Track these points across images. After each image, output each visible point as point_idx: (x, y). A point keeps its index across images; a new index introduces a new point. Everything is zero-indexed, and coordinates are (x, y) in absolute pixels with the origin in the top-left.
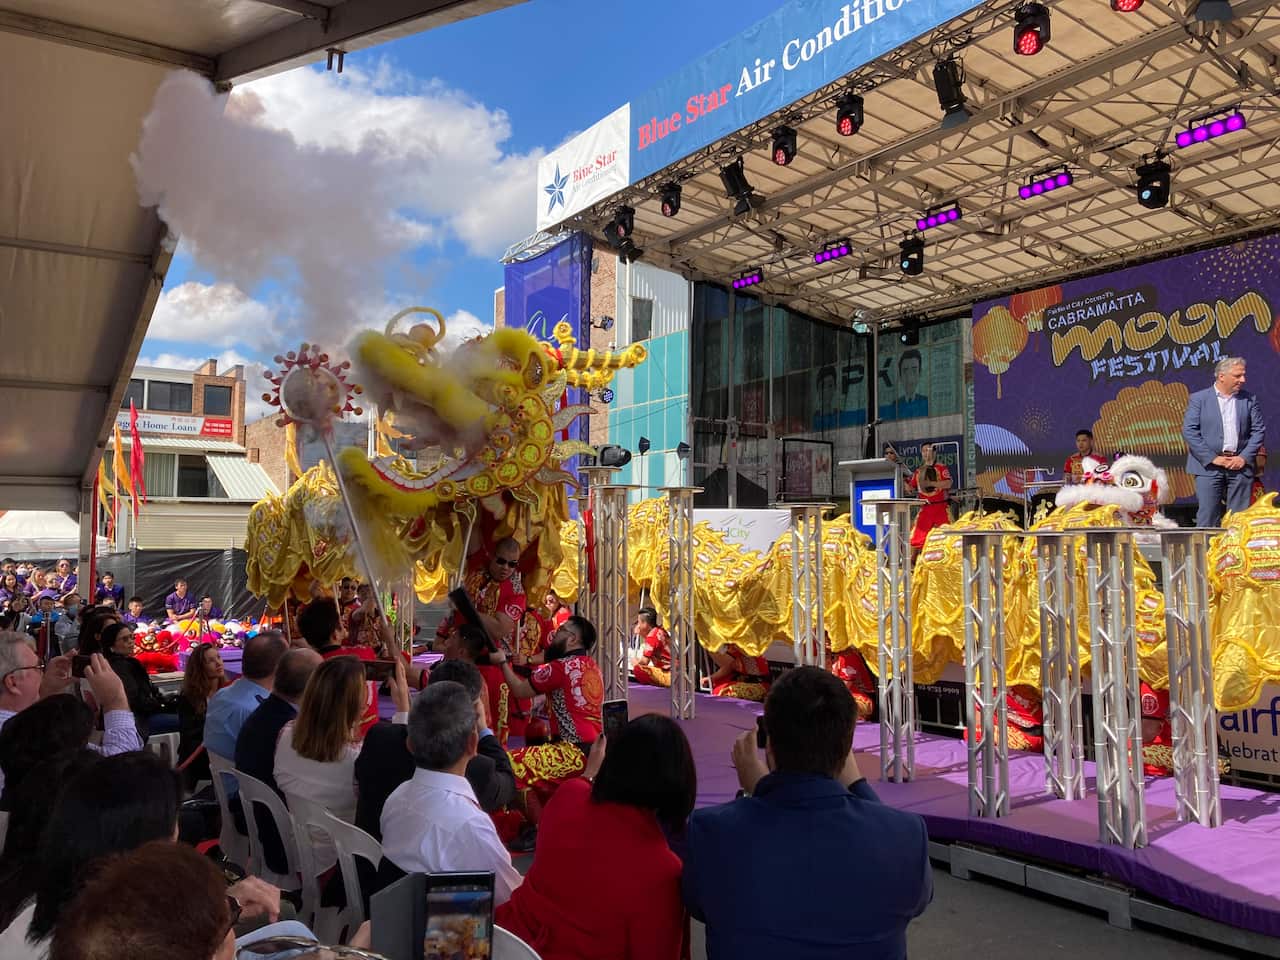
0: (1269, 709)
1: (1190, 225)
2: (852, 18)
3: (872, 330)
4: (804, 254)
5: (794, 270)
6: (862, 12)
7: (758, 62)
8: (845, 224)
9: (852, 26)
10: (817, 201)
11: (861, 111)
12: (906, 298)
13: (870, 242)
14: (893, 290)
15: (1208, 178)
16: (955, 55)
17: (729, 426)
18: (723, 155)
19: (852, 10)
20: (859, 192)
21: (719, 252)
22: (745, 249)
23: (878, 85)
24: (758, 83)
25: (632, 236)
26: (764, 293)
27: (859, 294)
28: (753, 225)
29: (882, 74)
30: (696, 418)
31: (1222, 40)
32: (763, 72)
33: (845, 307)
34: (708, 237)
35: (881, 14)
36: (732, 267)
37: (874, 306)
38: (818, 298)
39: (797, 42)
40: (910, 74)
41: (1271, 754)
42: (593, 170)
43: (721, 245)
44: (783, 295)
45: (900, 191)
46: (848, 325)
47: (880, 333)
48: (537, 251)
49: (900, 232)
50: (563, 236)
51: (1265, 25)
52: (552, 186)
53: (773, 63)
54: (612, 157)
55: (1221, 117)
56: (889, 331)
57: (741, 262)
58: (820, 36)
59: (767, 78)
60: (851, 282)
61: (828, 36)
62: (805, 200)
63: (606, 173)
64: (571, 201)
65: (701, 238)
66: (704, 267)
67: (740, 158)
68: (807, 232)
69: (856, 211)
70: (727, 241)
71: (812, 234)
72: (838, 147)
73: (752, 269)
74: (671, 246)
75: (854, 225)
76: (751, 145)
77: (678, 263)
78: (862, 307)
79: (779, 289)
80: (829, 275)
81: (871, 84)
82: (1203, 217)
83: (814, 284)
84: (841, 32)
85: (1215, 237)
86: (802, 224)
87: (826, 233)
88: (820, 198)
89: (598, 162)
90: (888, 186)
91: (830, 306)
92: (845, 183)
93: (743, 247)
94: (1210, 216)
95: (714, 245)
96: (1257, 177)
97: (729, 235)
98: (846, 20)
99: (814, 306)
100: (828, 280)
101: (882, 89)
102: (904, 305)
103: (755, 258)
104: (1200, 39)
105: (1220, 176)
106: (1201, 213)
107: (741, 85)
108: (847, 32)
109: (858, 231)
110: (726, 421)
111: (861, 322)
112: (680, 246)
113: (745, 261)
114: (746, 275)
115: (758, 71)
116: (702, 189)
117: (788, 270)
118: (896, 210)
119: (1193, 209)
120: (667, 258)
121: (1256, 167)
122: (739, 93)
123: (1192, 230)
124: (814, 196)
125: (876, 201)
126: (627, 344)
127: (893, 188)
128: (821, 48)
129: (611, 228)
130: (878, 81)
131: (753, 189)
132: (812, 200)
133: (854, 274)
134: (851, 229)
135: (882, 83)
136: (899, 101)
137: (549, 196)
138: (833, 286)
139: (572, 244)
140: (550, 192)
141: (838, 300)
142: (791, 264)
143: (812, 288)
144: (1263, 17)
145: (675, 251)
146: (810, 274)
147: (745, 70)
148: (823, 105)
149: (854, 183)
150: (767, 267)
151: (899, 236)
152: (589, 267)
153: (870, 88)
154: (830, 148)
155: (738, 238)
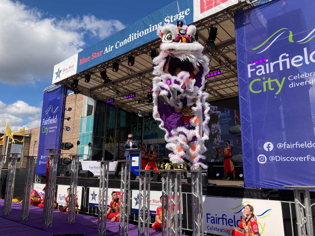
0: (222, 217)
1: (212, 96)
2: (131, 37)
3: (142, 116)
4: (125, 96)
5: (123, 100)
6: (134, 36)
7: (109, 46)
8: (135, 89)
9: (131, 39)
10: (127, 83)
11: (134, 61)
12: (151, 109)
13: (140, 94)
14: (147, 106)
15: (215, 86)
16: (156, 49)
17: (104, 139)
18: (101, 69)
19: (132, 35)
20: (136, 81)
21: (103, 93)
22: (110, 93)
23: (138, 55)
24: (109, 51)
25: (77, 87)
26: (115, 105)
27: (139, 107)
28: (111, 87)
29: (139, 52)
30: (94, 136)
31: (215, 53)
32: (111, 48)
33: (136, 110)
34: (100, 89)
35: (138, 37)
36: (107, 98)
37: (143, 110)
38: (129, 107)
39: (119, 42)
40: (146, 53)
41: (222, 230)
42: (68, 69)
43: (103, 92)
44: (120, 106)
45: (147, 82)
46: (137, 115)
47: (144, 117)
48: (53, 89)
49: (147, 92)
50: (60, 86)
51: (224, 51)
52: (57, 73)
53: (113, 46)
54: (73, 67)
55: (216, 71)
56: (147, 116)
57: (109, 97)
58: (124, 41)
59: (111, 50)
60: (136, 104)
61: (126, 41)
62: (124, 82)
63: (71, 70)
64: (61, 76)
65: (98, 89)
66: (99, 97)
67: (106, 70)
68: (125, 90)
69: (137, 86)
70: (104, 91)
71: (126, 91)
72: (131, 70)
73: (111, 98)
74: (90, 91)
75: (136, 90)
76: (108, 67)
77: (92, 95)
78: (140, 110)
79: (119, 104)
80: (132, 102)
81: (137, 54)
82: (215, 95)
83: (128, 104)
84: (129, 40)
85: (218, 99)
86: (124, 88)
87: (130, 91)
88: (128, 82)
89: (69, 67)
90: (144, 80)
91: (132, 109)
92: (133, 79)
93: (109, 93)
94: (216, 95)
95: (101, 92)
96: (225, 86)
97: (105, 89)
98: (130, 38)
99: (128, 109)
100: (131, 103)
101: (140, 56)
102: (150, 111)
103: (113, 96)
104: (211, 53)
105: (217, 85)
106: (214, 94)
107: (105, 51)
108: (130, 41)
109: (137, 91)
110: (103, 137)
111: (140, 114)
112: (93, 91)
113: (110, 97)
114: (110, 100)
115: (109, 48)
116: (97, 77)
117: (121, 100)
118: (146, 87)
119: (212, 92)
120: (89, 94)
121: (225, 84)
122: (104, 53)
123: (213, 97)
124: (126, 81)
125: (142, 84)
126: (85, 116)
127: (145, 81)
128: (124, 44)
129: (72, 85)
130: (139, 54)
131: (109, 77)
132: (125, 82)
133: (137, 102)
134: (136, 91)
135: (140, 54)
136: (145, 60)
137: (56, 75)
138: (132, 105)
139: (62, 88)
140: (57, 74)
141: (134, 108)
142: (122, 98)
143: (128, 105)
144: (224, 49)
145: (91, 92)
146: (127, 101)
147: (106, 47)
148: (125, 58)
149: (135, 79)
150: (116, 98)
151: (147, 93)
152: (66, 94)
153: (137, 55)
154: (129, 70)
155: (107, 90)
